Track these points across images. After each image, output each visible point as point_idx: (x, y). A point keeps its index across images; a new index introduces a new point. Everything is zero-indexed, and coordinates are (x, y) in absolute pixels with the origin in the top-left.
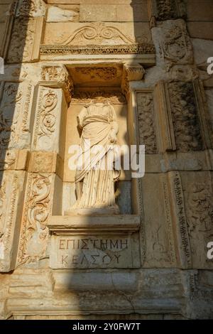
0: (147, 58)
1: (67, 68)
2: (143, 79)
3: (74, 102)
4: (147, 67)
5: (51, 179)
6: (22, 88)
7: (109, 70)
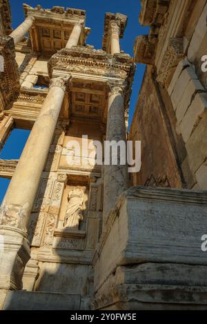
0: (97, 175)
1: (67, 175)
2: (96, 182)
3: (68, 187)
4: (97, 178)
5: (56, 217)
6: (49, 182)
7: (83, 177)
